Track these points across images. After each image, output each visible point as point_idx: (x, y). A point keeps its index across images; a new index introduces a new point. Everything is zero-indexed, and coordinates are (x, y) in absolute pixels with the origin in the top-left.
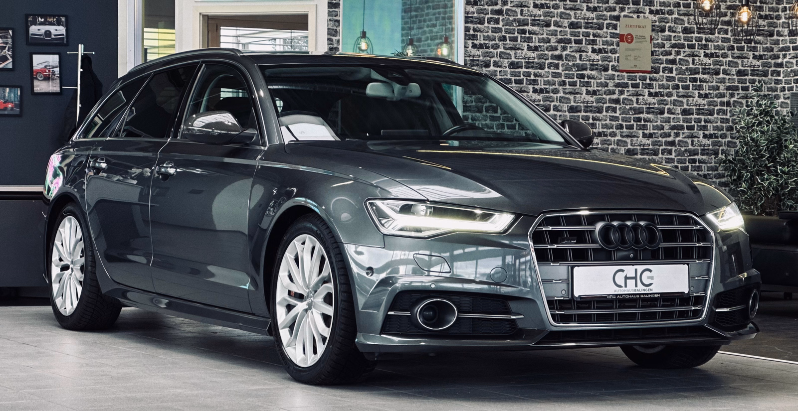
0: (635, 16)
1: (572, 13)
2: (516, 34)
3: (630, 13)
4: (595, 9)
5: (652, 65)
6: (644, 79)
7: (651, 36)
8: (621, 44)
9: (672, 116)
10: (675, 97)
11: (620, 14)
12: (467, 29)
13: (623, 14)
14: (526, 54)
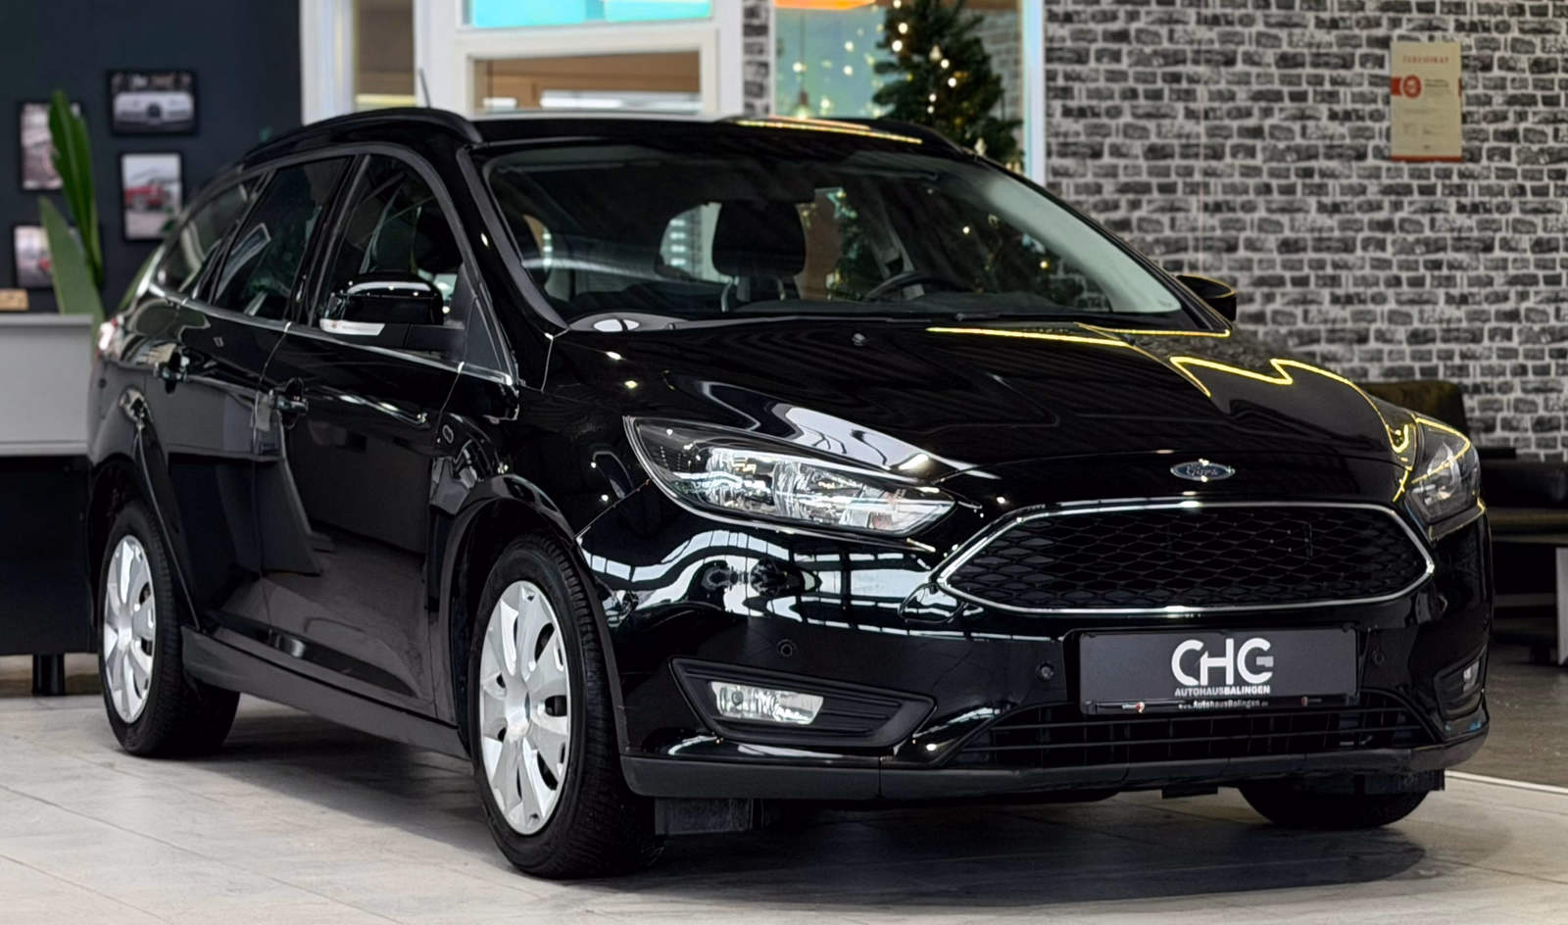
0: (1424, 36)
1: (1283, 34)
2: (1160, 84)
3: (1414, 29)
4: (1334, 24)
5: (1464, 143)
6: (1447, 174)
7: (1460, 81)
8: (1394, 98)
9: (1511, 256)
10: (1516, 214)
11: (1390, 33)
12: (1050, 76)
13: (1397, 32)
14: (1181, 127)
